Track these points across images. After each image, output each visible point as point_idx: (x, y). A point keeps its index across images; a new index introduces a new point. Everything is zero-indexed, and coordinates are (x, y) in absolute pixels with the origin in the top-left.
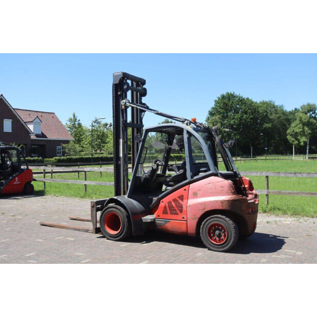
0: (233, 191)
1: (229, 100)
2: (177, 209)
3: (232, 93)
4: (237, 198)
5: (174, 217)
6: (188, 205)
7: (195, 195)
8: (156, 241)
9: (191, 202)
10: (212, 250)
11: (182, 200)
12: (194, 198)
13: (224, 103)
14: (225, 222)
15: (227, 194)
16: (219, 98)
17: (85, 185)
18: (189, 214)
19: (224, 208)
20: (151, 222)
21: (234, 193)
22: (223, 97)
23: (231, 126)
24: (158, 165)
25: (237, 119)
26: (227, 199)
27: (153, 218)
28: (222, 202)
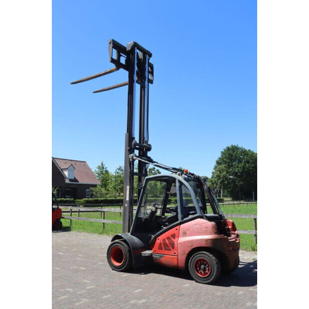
0: (215, 231)
1: (234, 152)
2: (169, 246)
3: (236, 145)
4: (220, 237)
5: (167, 252)
6: (179, 242)
7: (185, 234)
8: (153, 273)
9: (182, 240)
10: (198, 282)
11: (174, 238)
12: (183, 237)
13: (229, 154)
14: (208, 258)
15: (211, 234)
16: (225, 150)
17: (104, 223)
18: (179, 250)
19: (208, 246)
20: (149, 256)
21: (216, 233)
22: (228, 149)
23: (235, 174)
24: (156, 208)
25: (240, 168)
26: (211, 238)
27: (151, 253)
28: (207, 240)
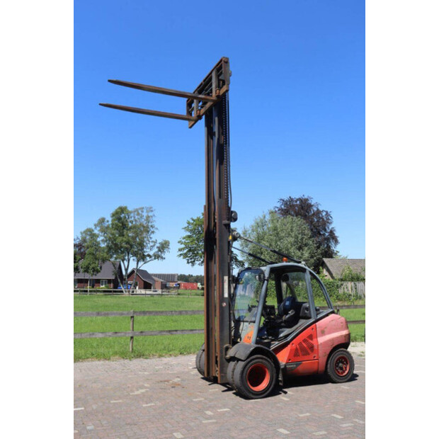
2: (308, 349)
5: (306, 357)
7: (323, 333)
9: (321, 340)
11: (312, 339)
12: (322, 336)
18: (320, 352)
